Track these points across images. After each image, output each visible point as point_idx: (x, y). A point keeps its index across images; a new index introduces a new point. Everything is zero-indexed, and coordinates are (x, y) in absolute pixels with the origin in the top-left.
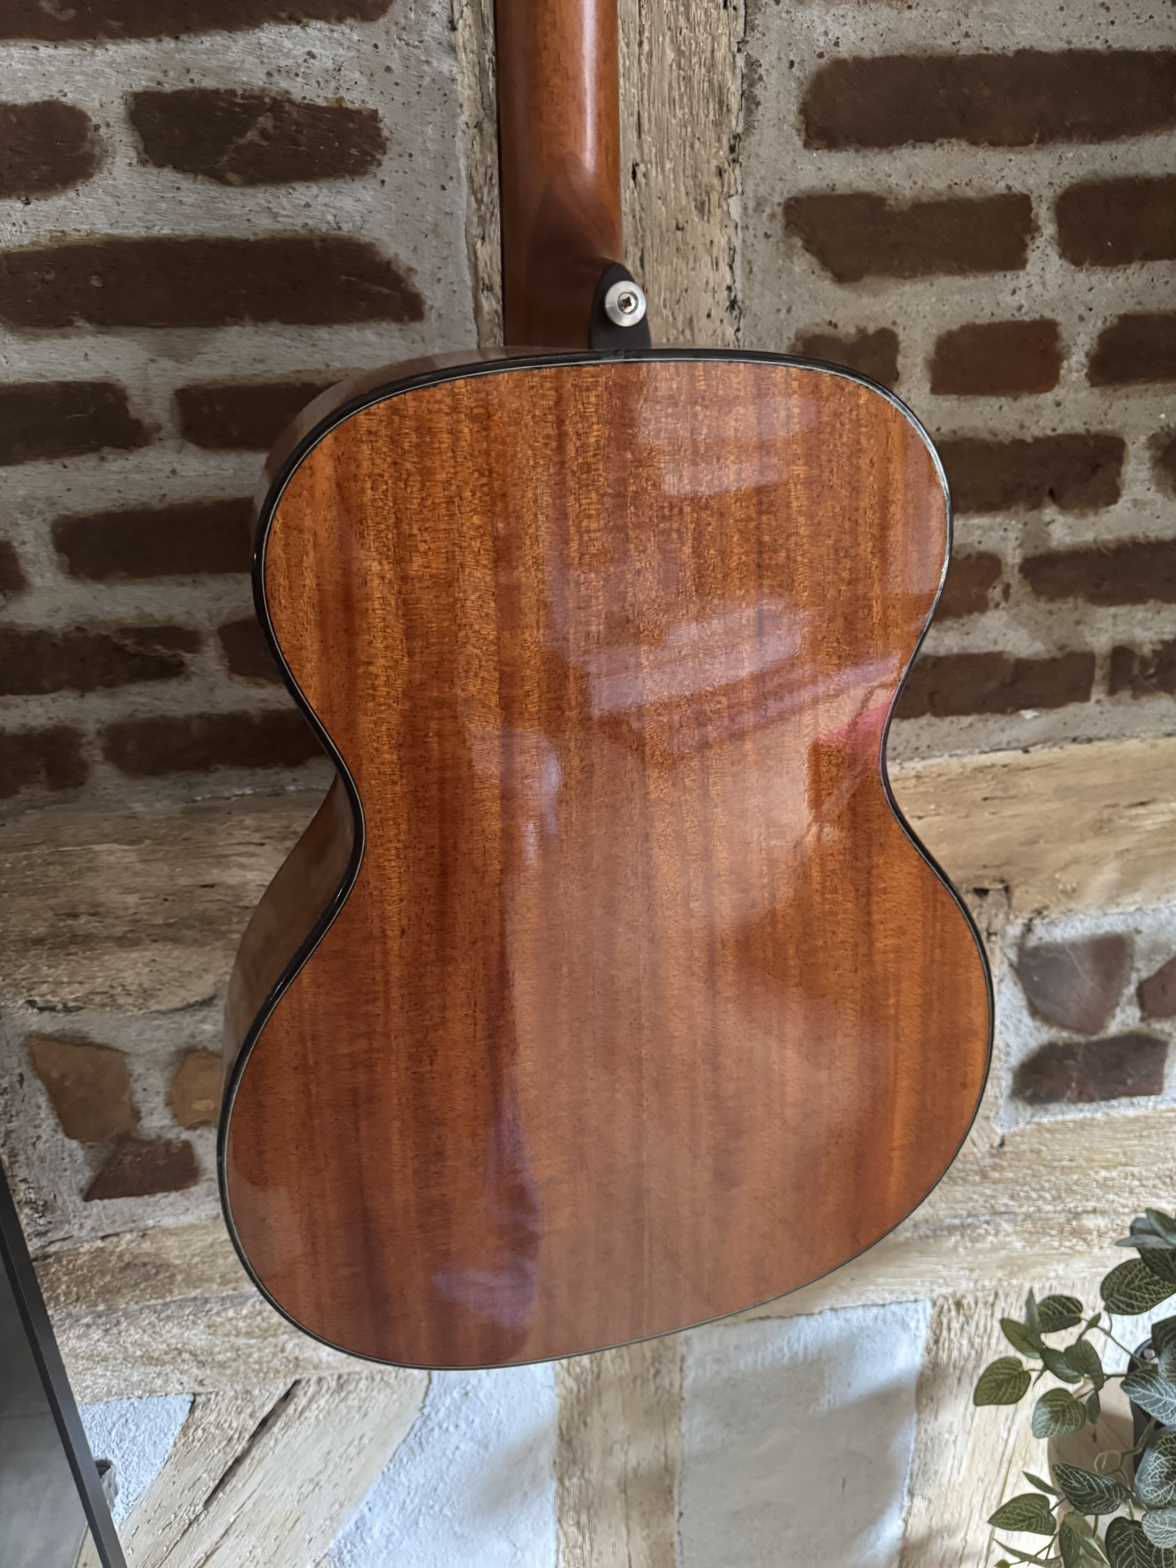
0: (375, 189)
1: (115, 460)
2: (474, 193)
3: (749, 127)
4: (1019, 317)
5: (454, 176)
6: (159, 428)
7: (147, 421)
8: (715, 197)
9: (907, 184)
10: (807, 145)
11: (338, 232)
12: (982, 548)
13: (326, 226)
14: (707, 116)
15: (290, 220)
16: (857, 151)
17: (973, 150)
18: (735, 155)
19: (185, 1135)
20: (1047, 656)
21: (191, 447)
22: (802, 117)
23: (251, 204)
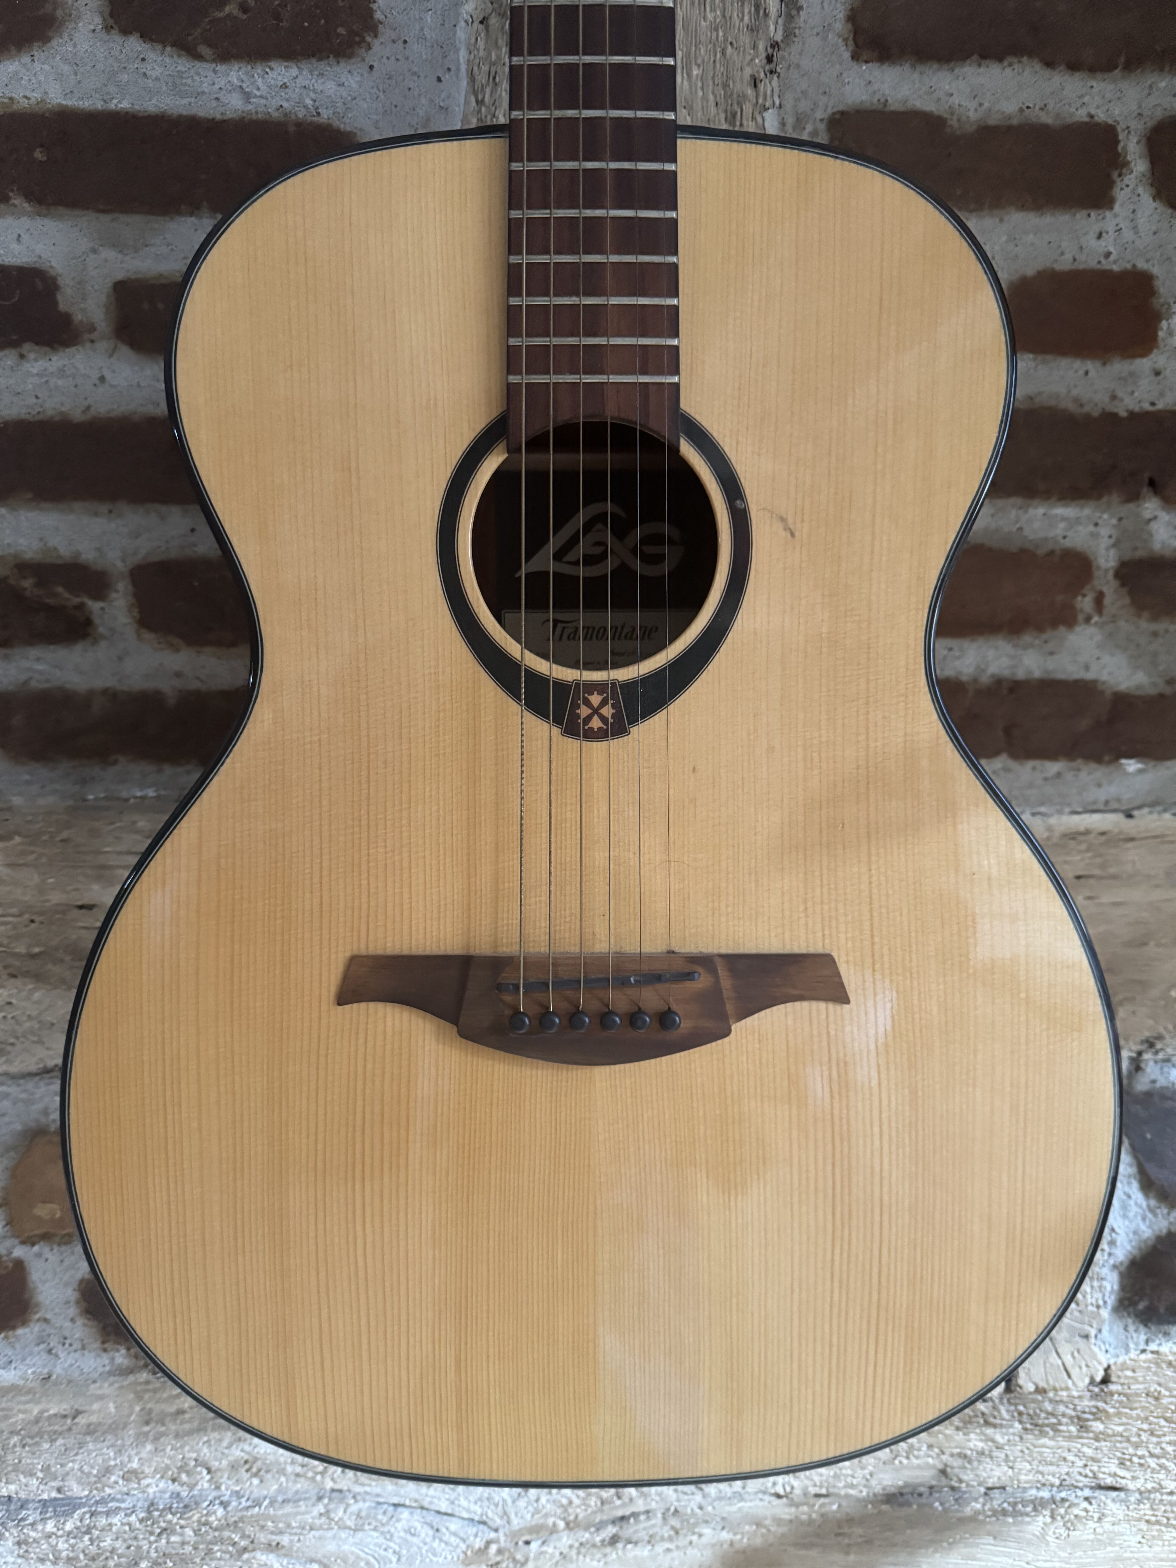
0: (362, 75)
1: (36, 360)
2: (475, 93)
3: (789, 34)
4: (1106, 265)
5: (453, 68)
6: (92, 329)
7: (78, 317)
8: (748, 108)
9: (972, 105)
10: (855, 57)
11: (315, 119)
12: (1067, 544)
13: (303, 110)
14: (742, 20)
15: (263, 101)
16: (913, 66)
17: (1048, 72)
18: (772, 66)
19: (19, 1252)
20: (1153, 691)
21: (125, 351)
22: (850, 26)
23: (221, 82)
